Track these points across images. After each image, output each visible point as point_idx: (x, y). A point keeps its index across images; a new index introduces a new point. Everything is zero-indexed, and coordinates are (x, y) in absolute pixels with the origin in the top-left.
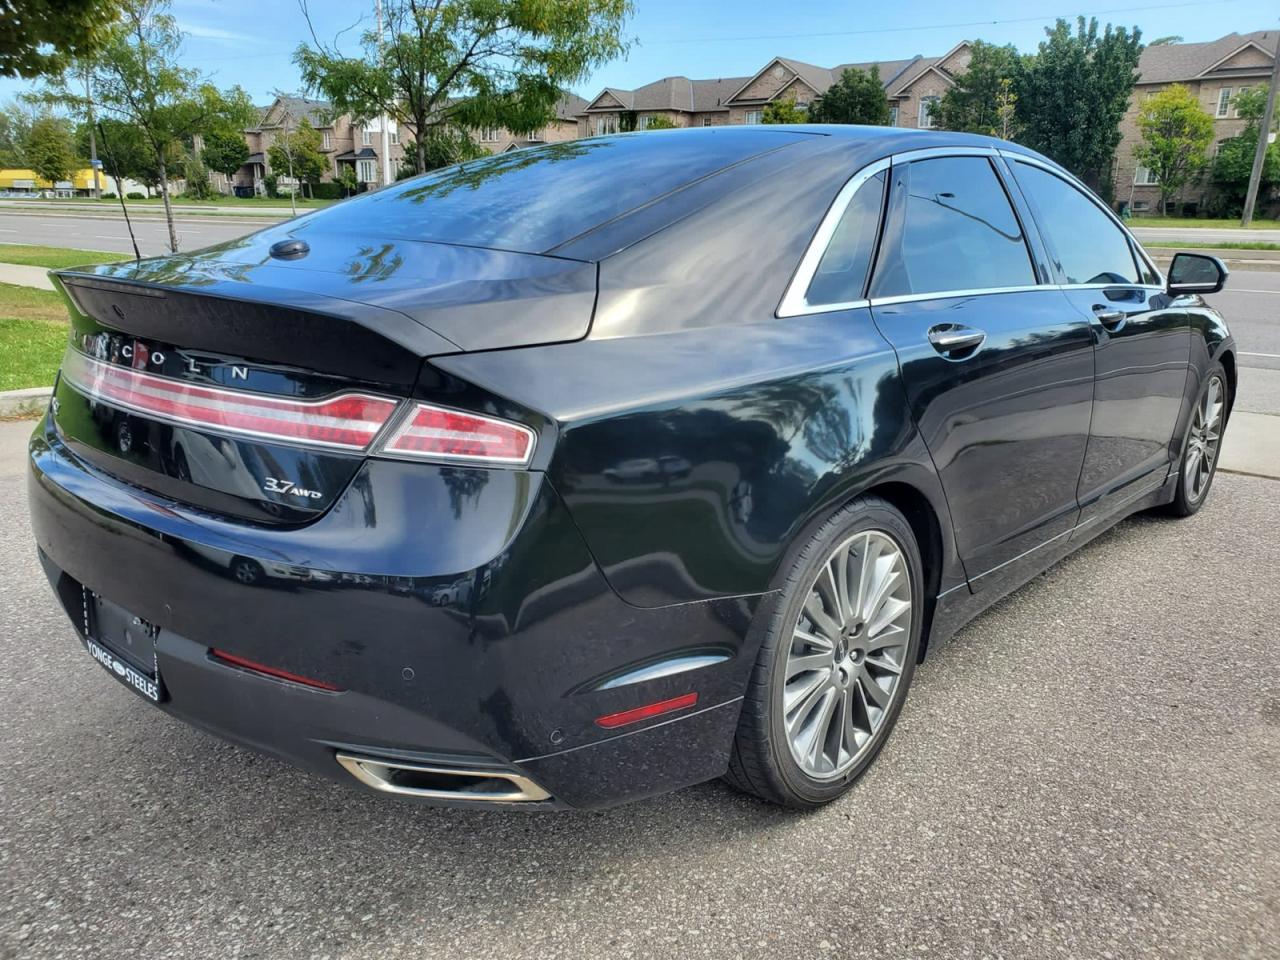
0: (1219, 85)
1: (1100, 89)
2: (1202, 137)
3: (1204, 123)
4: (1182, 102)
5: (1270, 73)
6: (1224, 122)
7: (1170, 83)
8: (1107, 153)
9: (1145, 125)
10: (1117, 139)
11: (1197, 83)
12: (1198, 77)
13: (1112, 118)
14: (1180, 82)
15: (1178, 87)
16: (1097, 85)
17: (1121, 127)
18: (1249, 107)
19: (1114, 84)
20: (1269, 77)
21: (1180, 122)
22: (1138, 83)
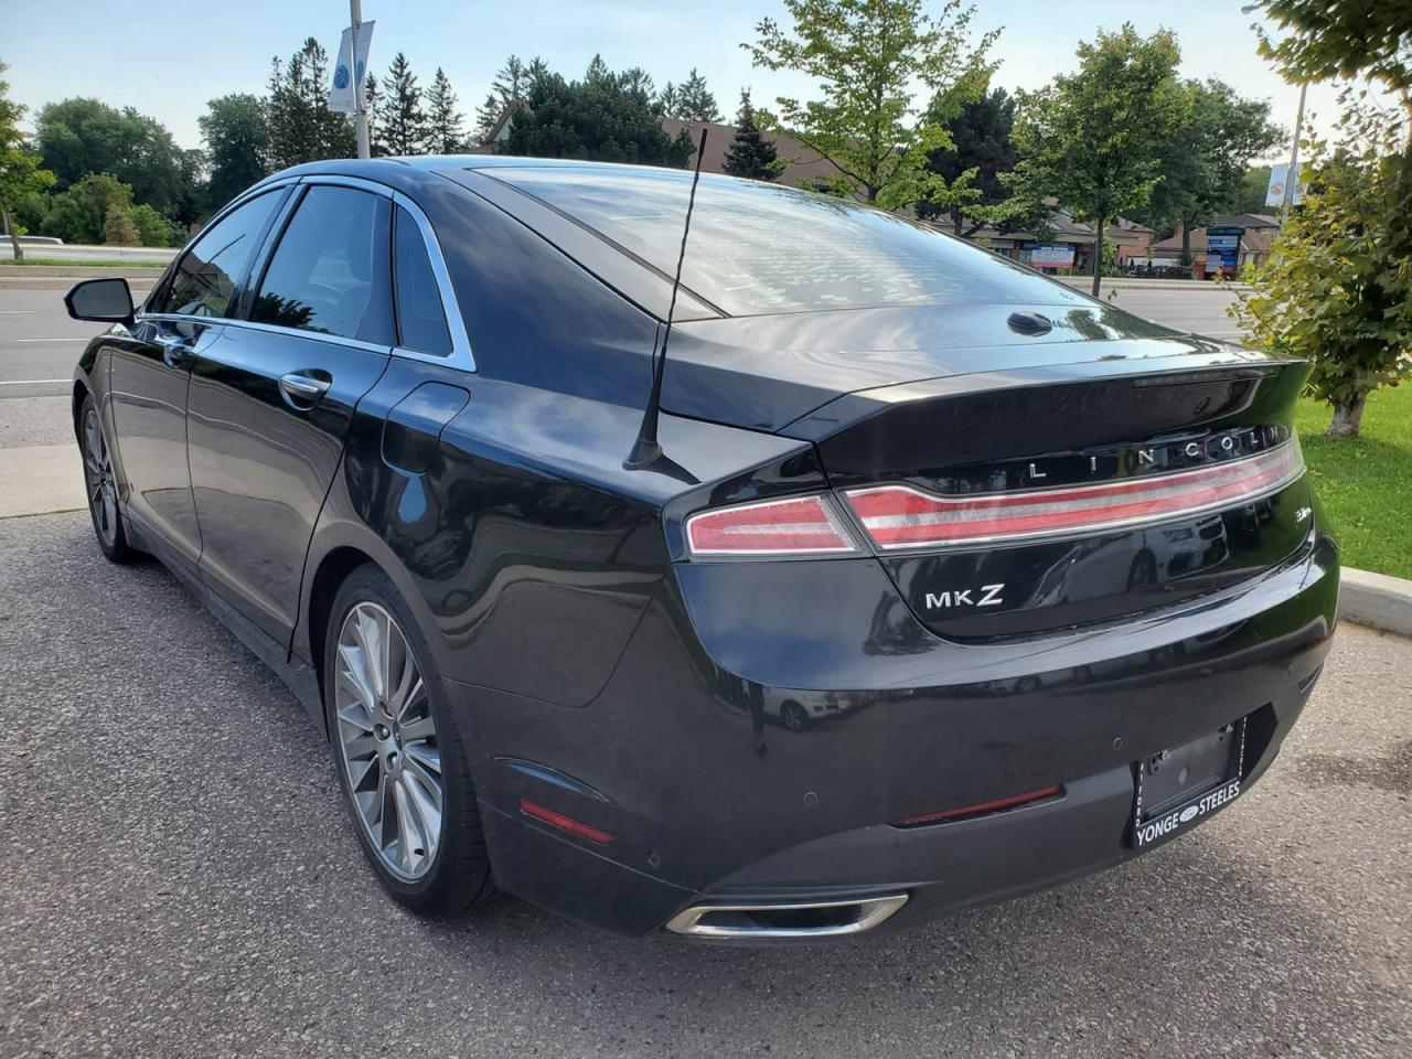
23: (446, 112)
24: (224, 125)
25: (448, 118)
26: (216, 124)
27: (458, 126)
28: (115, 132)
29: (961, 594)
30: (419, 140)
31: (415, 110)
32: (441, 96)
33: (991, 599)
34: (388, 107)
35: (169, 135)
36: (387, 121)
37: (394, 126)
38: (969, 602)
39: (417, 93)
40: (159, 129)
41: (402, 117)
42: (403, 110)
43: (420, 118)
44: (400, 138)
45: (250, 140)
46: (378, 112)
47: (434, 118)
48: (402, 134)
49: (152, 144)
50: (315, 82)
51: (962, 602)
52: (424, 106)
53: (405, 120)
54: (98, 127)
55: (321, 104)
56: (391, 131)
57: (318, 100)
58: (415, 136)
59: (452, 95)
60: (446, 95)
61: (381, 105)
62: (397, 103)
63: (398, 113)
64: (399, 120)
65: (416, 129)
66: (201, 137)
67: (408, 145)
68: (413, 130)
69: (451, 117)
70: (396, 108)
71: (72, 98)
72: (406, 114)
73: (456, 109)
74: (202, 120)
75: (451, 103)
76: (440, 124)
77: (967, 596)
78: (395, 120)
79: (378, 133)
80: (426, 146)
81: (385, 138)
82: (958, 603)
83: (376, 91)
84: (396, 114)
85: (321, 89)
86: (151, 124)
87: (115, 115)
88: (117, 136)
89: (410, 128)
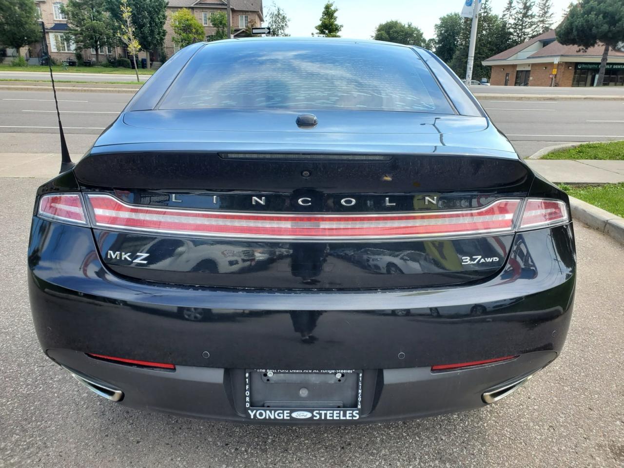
0: (202, 10)
1: (153, 8)
2: (200, 34)
3: (200, 28)
4: (189, 17)
5: (226, 7)
6: (207, 28)
7: (181, 8)
8: (162, 39)
9: (175, 27)
10: (164, 33)
11: (192, 8)
12: (192, 6)
13: (161, 22)
14: (186, 8)
15: (185, 10)
16: (151, 5)
17: (165, 27)
18: (216, 22)
19: (159, 5)
20: (226, 9)
21: (190, 26)
22: (168, 6)
23: (546, 13)
24: (444, 27)
25: (546, 16)
26: (441, 26)
27: (551, 19)
28: (402, 33)
29: (125, 254)
30: (529, 27)
31: (530, 13)
32: (545, 5)
33: (141, 260)
34: (517, 13)
35: (422, 34)
36: (515, 19)
37: (518, 22)
38: (129, 259)
39: (532, 4)
40: (418, 31)
41: (523, 17)
42: (524, 13)
43: (532, 16)
44: (520, 27)
45: (453, 33)
46: (511, 16)
47: (539, 16)
48: (522, 25)
49: (415, 37)
50: (485, 4)
51: (125, 258)
52: (535, 10)
53: (524, 19)
54: (396, 32)
55: (485, 14)
56: (516, 24)
57: (484, 13)
58: (527, 26)
59: (550, 4)
60: (547, 5)
61: (514, 12)
62: (521, 11)
63: (521, 15)
64: (521, 19)
65: (529, 23)
66: (434, 33)
67: (523, 30)
68: (527, 23)
69: (548, 15)
70: (521, 13)
71: (389, 21)
72: (525, 15)
73: (551, 11)
74: (436, 25)
75: (549, 8)
76: (542, 19)
77: (129, 256)
78: (519, 19)
79: (510, 25)
80: (532, 30)
81: (513, 28)
82: (123, 259)
83: (513, 5)
84: (520, 16)
85: (487, 7)
86: (416, 29)
87: (403, 27)
88: (402, 35)
89: (526, 22)
